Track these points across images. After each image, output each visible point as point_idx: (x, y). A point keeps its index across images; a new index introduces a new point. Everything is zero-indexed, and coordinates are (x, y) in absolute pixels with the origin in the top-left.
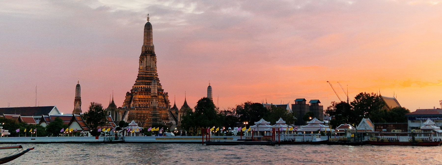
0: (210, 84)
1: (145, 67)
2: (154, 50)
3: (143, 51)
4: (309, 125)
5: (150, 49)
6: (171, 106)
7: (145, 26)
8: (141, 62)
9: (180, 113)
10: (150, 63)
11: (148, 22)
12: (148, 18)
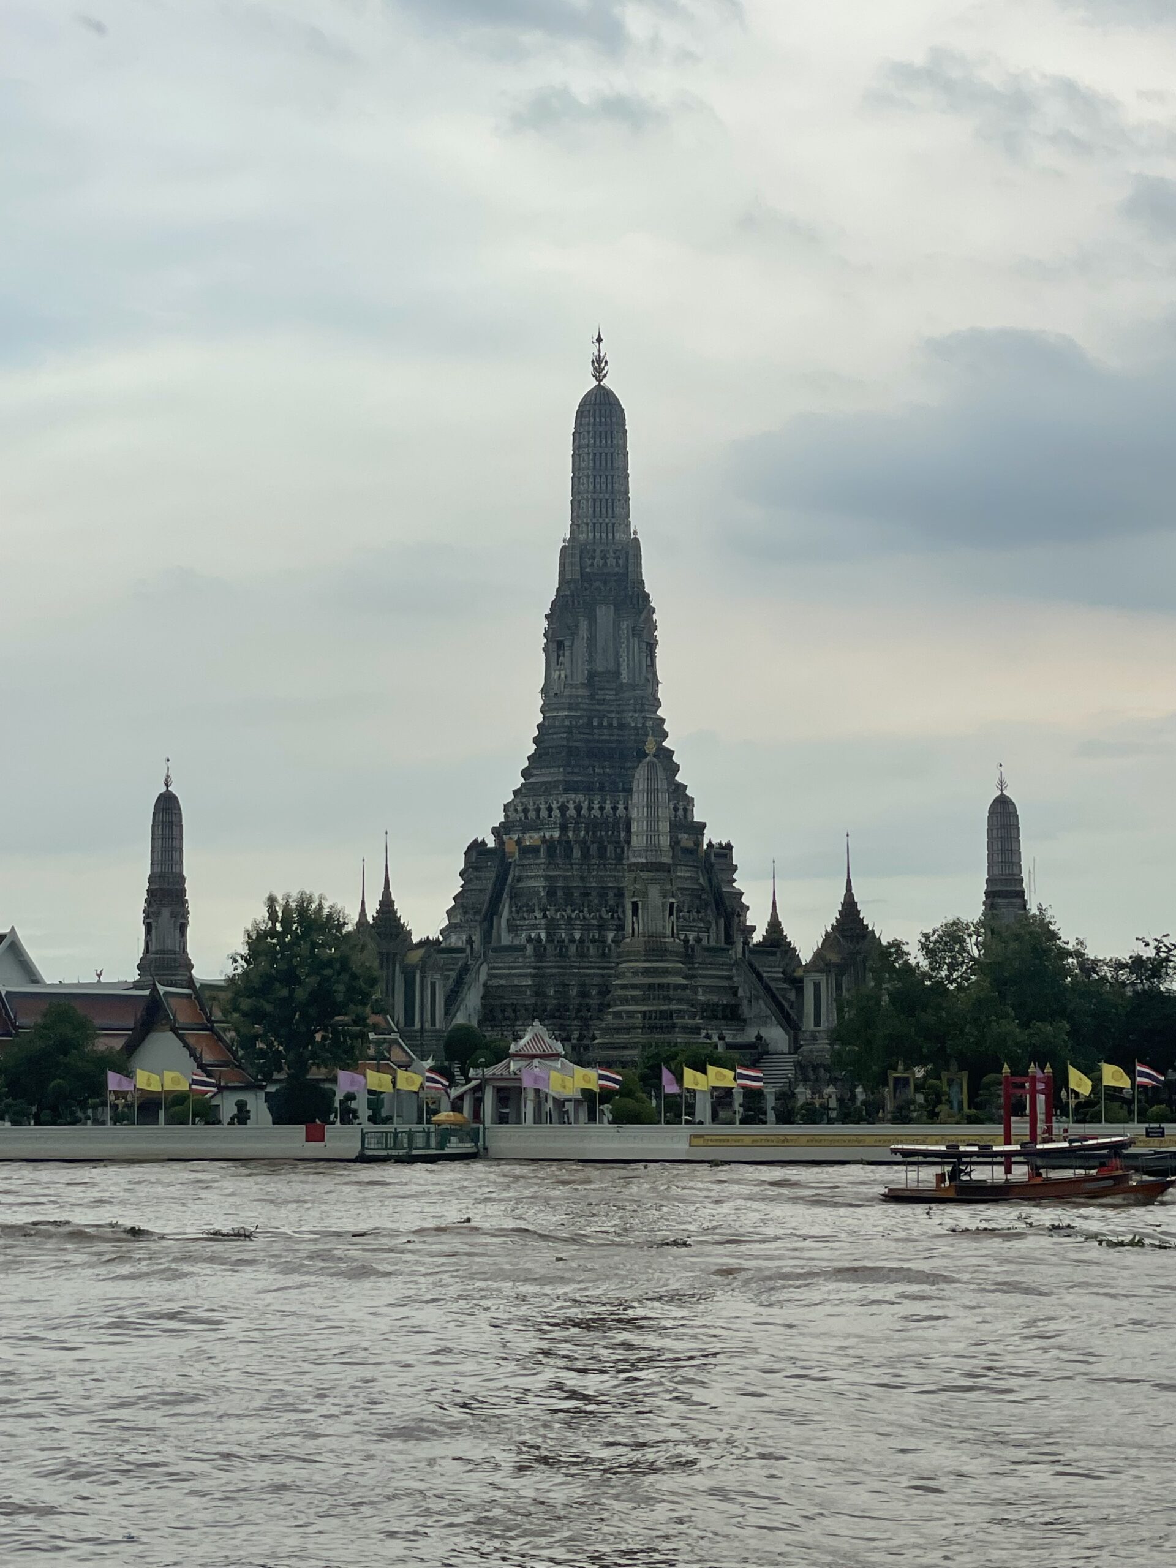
1: (581, 677)
2: (638, 564)
3: (568, 577)
5: (611, 561)
7: (580, 413)
8: (560, 645)
9: (817, 977)
10: (617, 655)
11: (599, 387)
12: (599, 361)
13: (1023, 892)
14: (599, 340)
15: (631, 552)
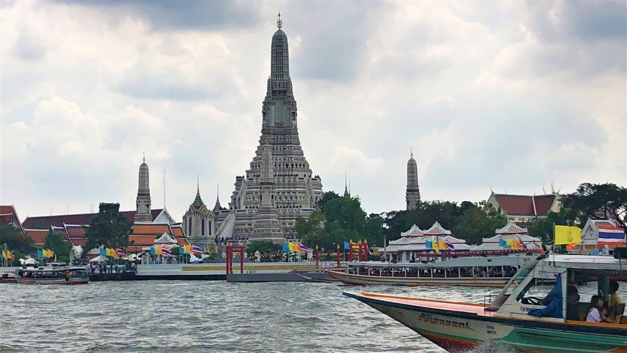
0: (412, 155)
1: (271, 124)
4: (498, 235)
5: (281, 86)
7: (273, 39)
10: (283, 116)
11: (279, 30)
12: (279, 22)
13: (418, 190)
14: (279, 15)
15: (288, 84)
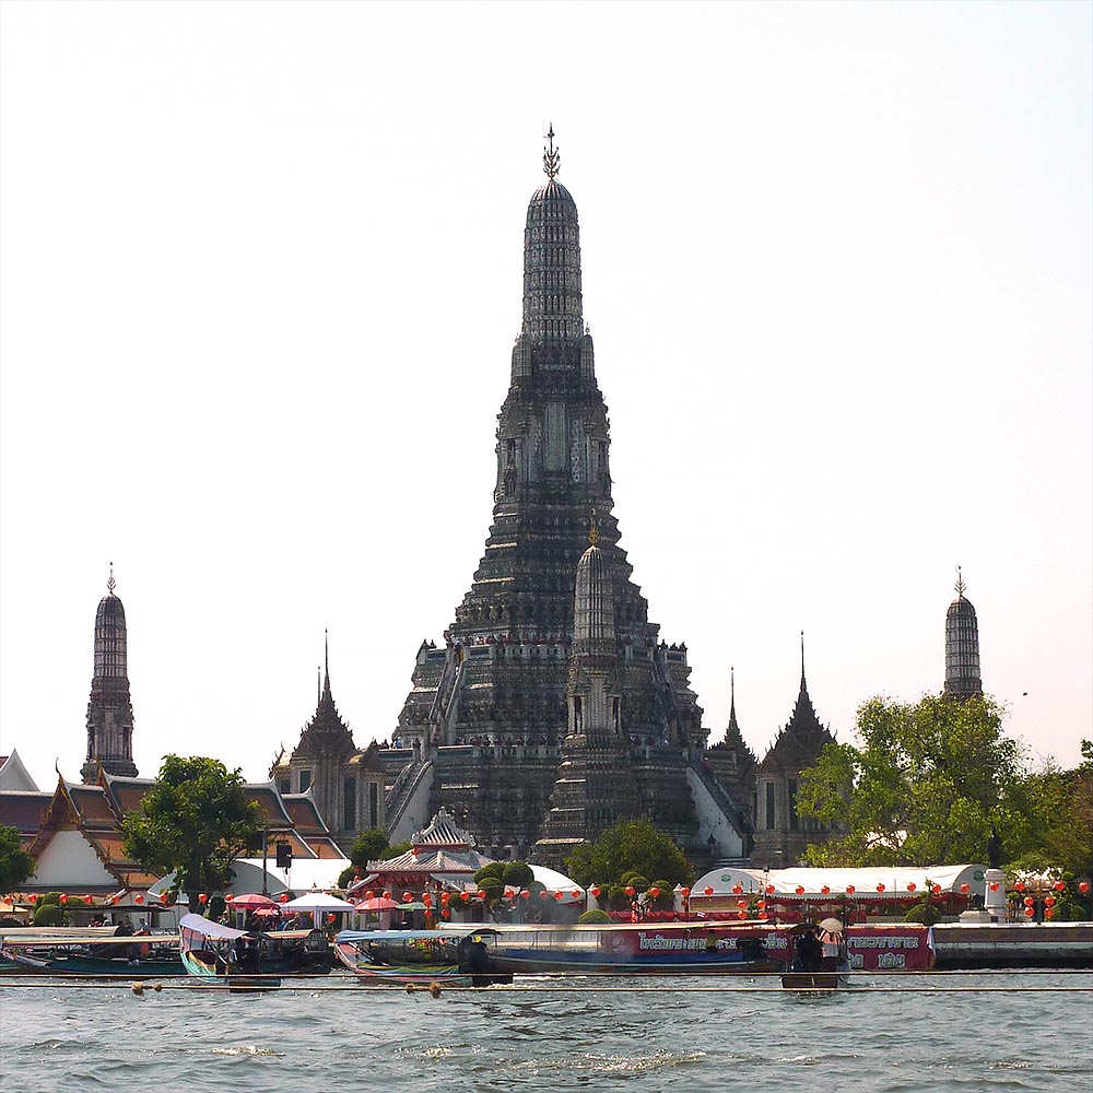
0: (960, 587)
3: (519, 375)
5: (562, 358)
6: (708, 731)
7: (532, 210)
8: (511, 443)
9: (770, 778)
10: (568, 454)
12: (551, 157)
14: (551, 135)
